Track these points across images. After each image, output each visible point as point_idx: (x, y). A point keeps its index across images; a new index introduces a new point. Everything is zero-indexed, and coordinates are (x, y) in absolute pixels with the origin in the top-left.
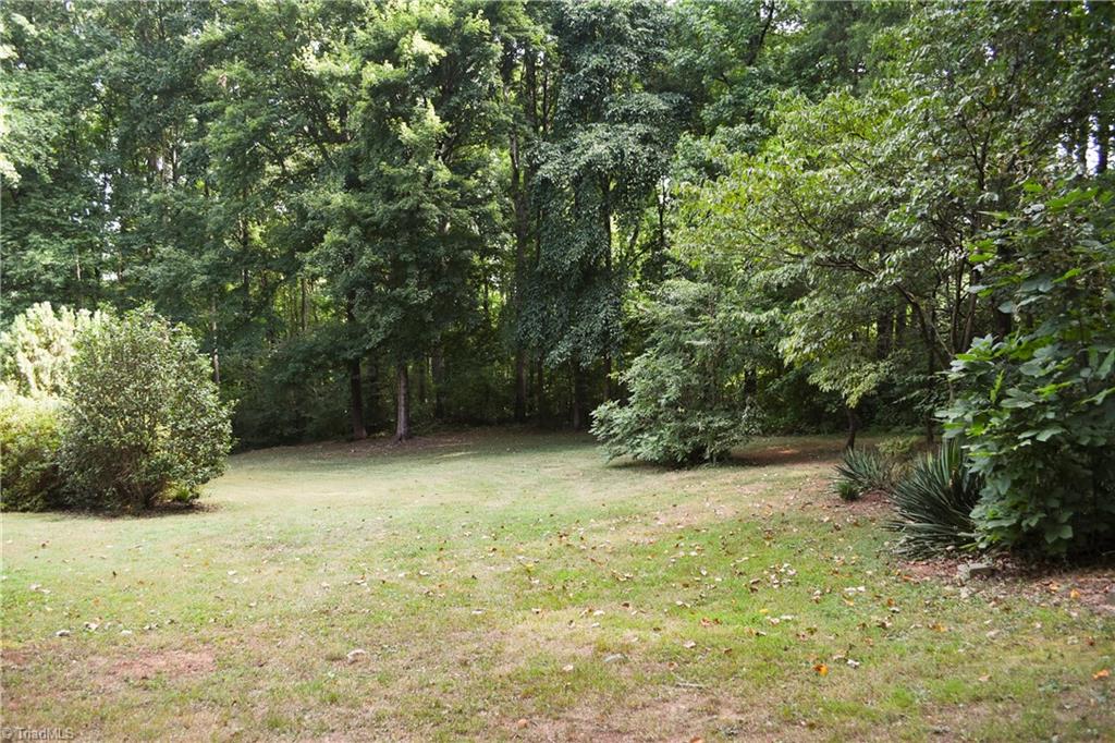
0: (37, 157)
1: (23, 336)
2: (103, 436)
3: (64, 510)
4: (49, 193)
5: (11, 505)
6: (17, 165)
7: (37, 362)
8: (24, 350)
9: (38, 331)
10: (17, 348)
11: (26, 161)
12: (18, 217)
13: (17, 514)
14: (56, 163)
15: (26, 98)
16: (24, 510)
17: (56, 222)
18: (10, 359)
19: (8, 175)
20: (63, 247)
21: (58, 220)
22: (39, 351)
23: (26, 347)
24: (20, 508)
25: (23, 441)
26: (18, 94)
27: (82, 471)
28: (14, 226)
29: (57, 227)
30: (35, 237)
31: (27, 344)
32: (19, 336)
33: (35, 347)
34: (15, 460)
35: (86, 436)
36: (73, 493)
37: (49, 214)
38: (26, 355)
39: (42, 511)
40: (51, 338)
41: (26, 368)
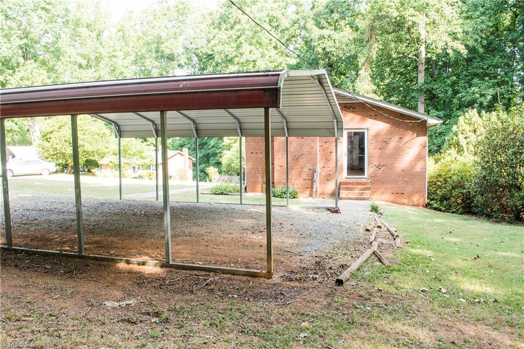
0: (476, 40)
1: (462, 126)
2: (493, 177)
3: (472, 215)
4: (482, 58)
5: (447, 209)
6: (466, 46)
7: (468, 139)
8: (463, 133)
9: (470, 124)
10: (459, 132)
11: (471, 43)
12: (467, 72)
13: (449, 214)
14: (486, 42)
15: (472, 12)
16: (453, 212)
17: (486, 73)
18: (455, 138)
19: (462, 51)
20: (490, 84)
21: (487, 71)
22: (470, 134)
23: (463, 132)
24: (451, 211)
25: (455, 178)
26: (467, 12)
27: (482, 195)
28: (466, 77)
29: (487, 75)
30: (476, 81)
31: (464, 130)
32: (460, 127)
33: (468, 132)
34: (451, 187)
35: (485, 177)
36: (477, 207)
37: (483, 68)
38: (463, 136)
39: (461, 214)
40: (476, 127)
41: (463, 142)
